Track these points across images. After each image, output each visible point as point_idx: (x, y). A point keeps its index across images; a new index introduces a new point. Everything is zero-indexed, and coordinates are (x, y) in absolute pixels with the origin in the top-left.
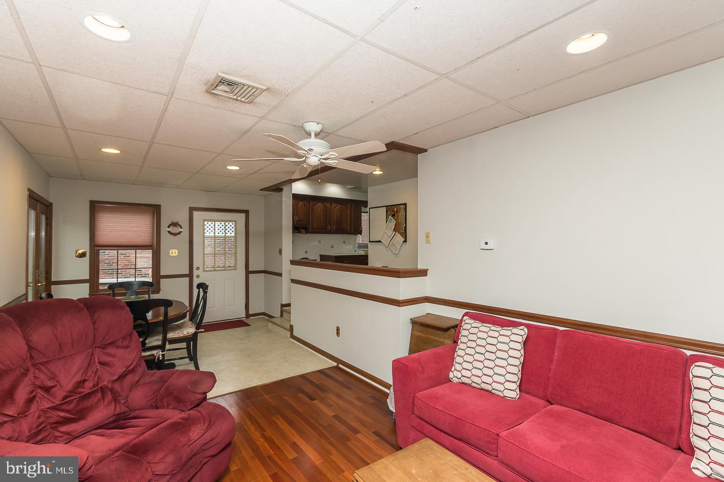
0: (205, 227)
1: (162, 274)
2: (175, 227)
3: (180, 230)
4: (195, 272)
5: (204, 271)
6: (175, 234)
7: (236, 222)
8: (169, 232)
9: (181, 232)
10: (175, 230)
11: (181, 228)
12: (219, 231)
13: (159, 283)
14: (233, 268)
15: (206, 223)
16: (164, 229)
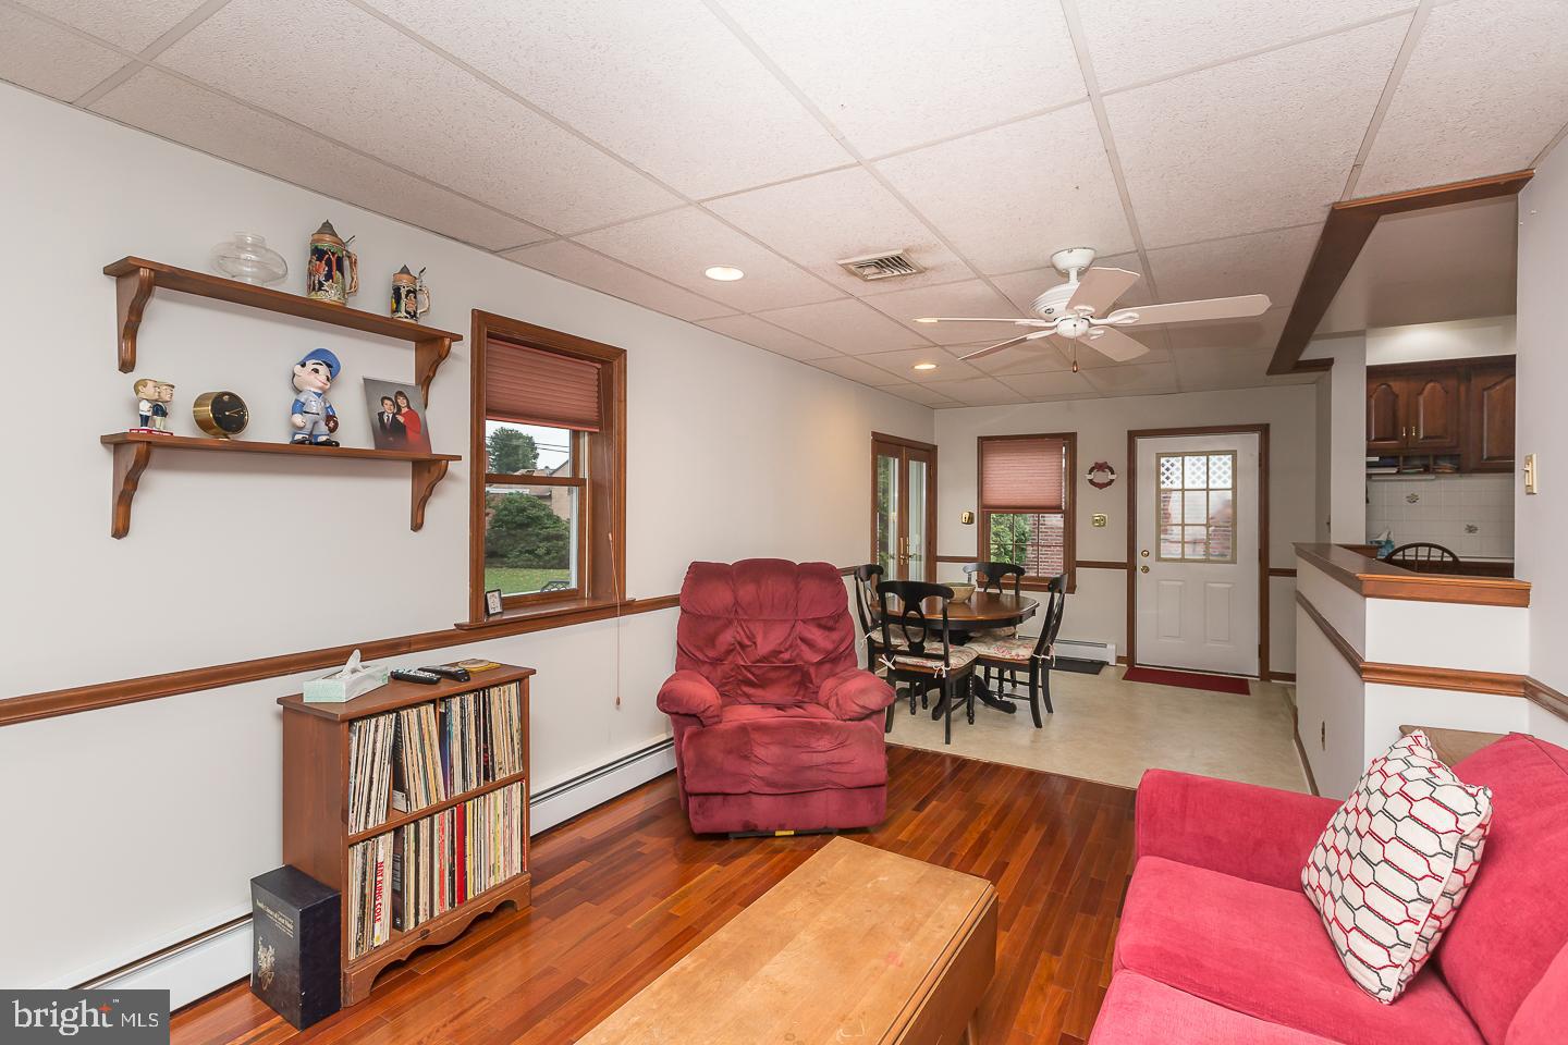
0: (1163, 469)
1: (1079, 558)
2: (1100, 473)
3: (1113, 477)
4: (1141, 561)
5: (1159, 559)
6: (1101, 486)
7: (1234, 454)
8: (1091, 481)
9: (1112, 481)
10: (1101, 477)
11: (1113, 473)
12: (1194, 478)
13: (1072, 576)
14: (1228, 558)
15: (1163, 460)
16: (1083, 476)
